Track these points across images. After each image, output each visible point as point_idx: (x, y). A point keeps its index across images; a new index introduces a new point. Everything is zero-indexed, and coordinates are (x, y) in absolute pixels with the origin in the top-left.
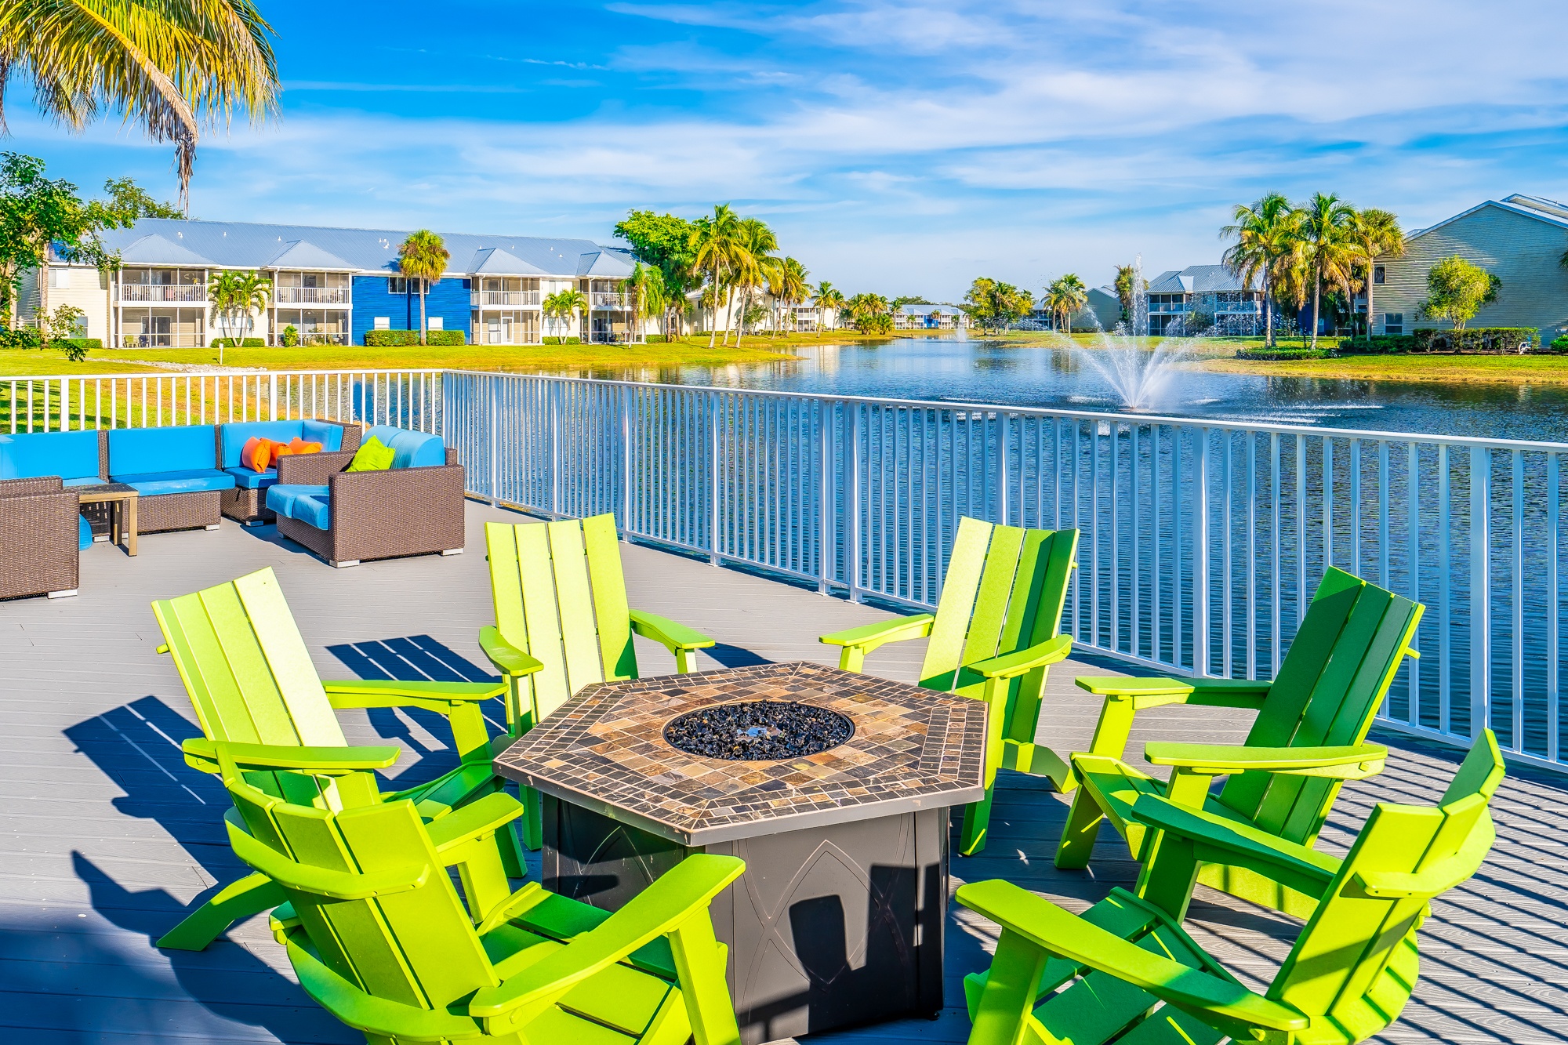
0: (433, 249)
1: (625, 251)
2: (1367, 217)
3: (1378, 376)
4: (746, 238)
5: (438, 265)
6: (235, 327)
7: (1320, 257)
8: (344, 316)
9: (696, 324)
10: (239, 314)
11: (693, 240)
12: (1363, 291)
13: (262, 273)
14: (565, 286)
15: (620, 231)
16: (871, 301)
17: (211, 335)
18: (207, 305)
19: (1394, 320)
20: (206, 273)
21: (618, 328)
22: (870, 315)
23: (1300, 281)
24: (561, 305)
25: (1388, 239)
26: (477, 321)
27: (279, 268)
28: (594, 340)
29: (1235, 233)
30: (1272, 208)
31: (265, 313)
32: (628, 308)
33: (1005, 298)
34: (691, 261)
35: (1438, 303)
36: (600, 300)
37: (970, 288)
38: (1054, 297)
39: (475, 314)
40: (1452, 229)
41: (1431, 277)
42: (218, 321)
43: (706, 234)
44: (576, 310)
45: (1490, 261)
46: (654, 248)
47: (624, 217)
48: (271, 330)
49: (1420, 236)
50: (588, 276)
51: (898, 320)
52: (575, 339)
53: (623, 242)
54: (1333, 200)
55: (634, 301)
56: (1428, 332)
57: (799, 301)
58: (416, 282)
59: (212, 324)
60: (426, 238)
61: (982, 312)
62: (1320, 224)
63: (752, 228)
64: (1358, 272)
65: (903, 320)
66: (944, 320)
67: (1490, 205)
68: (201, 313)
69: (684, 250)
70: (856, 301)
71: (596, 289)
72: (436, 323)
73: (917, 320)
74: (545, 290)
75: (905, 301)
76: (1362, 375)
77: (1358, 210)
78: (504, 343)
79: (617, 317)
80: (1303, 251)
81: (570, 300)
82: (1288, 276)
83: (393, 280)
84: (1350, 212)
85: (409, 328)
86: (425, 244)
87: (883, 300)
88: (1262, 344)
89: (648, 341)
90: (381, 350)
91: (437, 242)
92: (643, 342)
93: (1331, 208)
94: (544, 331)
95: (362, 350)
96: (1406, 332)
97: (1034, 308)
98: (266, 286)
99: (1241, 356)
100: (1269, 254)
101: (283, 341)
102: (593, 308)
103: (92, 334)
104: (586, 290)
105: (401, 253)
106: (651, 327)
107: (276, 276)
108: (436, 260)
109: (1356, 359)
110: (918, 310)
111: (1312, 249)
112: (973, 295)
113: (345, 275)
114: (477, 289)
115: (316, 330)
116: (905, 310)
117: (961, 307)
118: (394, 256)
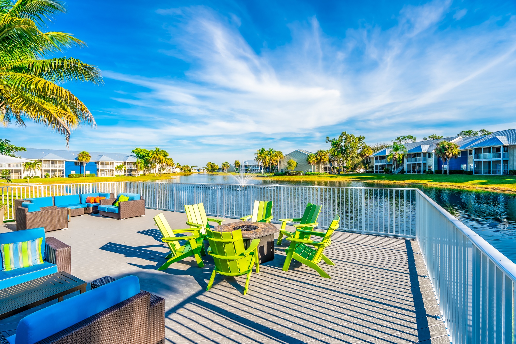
0: (87, 155)
1: (134, 156)
2: (278, 152)
3: (280, 179)
4: (162, 154)
5: (88, 159)
6: (31, 173)
7: (271, 159)
8: (63, 171)
9: (150, 172)
10: (32, 170)
11: (150, 154)
12: (277, 165)
13: (39, 160)
14: (120, 164)
15: (133, 152)
16: (187, 167)
17: (23, 176)
18: (22, 169)
19: (282, 170)
21: (133, 173)
22: (187, 169)
23: (267, 163)
24: (120, 168)
25: (281, 156)
26: (99, 172)
27: (44, 160)
28: (128, 175)
29: (257, 154)
30: (262, 151)
31: (40, 170)
32: (136, 168)
33: (214, 166)
34: (150, 158)
35: (289, 167)
36: (129, 167)
37: (207, 164)
38: (223, 166)
39: (98, 170)
40: (291, 155)
41: (288, 163)
42: (25, 172)
43: (153, 153)
44: (123, 169)
45: (296, 160)
46: (141, 156)
47: (134, 149)
48: (42, 174)
49: (286, 155)
50: (126, 162)
51: (192, 170)
52: (123, 175)
53: (134, 154)
54: (272, 149)
55: (137, 167)
56: (287, 172)
57: (172, 167)
58: (82, 163)
59: (23, 173)
60: (85, 153)
61: (209, 169)
62: (270, 153)
63: (163, 152)
64: (276, 162)
65: (193, 170)
66: (201, 170)
67: (296, 151)
68: (20, 170)
69: (148, 156)
70: (184, 166)
71: (128, 164)
72: (88, 172)
73: (196, 170)
74: (116, 165)
75: (193, 167)
76: (278, 179)
77: (276, 151)
78: (106, 176)
79: (133, 170)
80: (268, 158)
81: (122, 167)
82: (265, 162)
83: (76, 162)
84: (275, 151)
85: (81, 173)
86: (85, 154)
87: (189, 166)
88: (261, 174)
89: (140, 175)
90: (73, 178)
91: (88, 154)
92: (139, 175)
93: (272, 151)
94: (115, 173)
95: (68, 178)
96: (284, 172)
97: (219, 168)
98: (40, 164)
99: (258, 176)
100: (262, 158)
101: (45, 177)
102: (127, 168)
104: (126, 164)
105: (78, 156)
106: (141, 172)
107: (43, 161)
108: (88, 158)
109: (276, 177)
110: (196, 168)
111: (269, 157)
112: (208, 165)
113: (63, 161)
114: (98, 164)
115: (54, 174)
116: (193, 168)
117: (205, 168)
118: (76, 157)
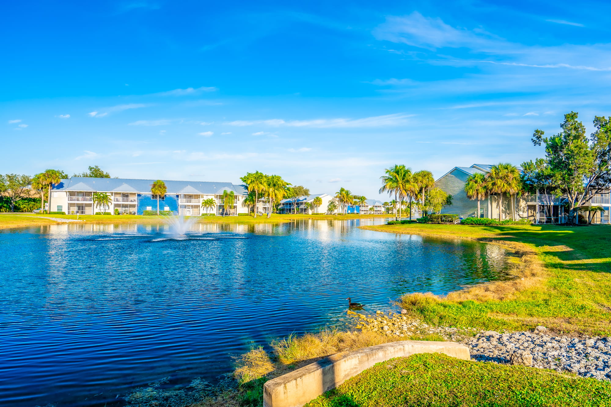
6: (104, 209)
8: (135, 206)
10: (105, 205)
14: (211, 197)
17: (96, 211)
18: (93, 202)
20: (93, 193)
26: (180, 208)
28: (219, 214)
42: (98, 207)
43: (253, 180)
59: (97, 207)
71: (220, 198)
72: (167, 208)
74: (204, 198)
81: (210, 202)
83: (153, 195)
94: (203, 212)
101: (115, 213)
102: (219, 204)
103: (63, 211)
107: (113, 194)
113: (135, 194)
115: (126, 210)
